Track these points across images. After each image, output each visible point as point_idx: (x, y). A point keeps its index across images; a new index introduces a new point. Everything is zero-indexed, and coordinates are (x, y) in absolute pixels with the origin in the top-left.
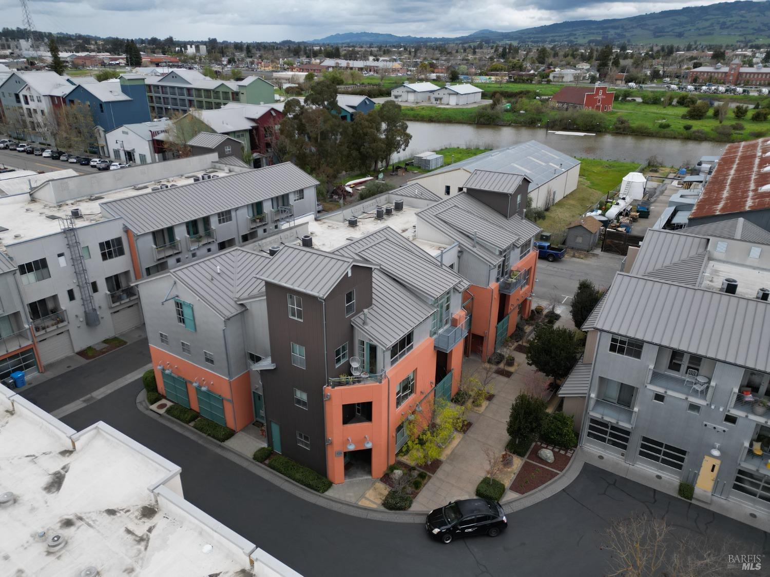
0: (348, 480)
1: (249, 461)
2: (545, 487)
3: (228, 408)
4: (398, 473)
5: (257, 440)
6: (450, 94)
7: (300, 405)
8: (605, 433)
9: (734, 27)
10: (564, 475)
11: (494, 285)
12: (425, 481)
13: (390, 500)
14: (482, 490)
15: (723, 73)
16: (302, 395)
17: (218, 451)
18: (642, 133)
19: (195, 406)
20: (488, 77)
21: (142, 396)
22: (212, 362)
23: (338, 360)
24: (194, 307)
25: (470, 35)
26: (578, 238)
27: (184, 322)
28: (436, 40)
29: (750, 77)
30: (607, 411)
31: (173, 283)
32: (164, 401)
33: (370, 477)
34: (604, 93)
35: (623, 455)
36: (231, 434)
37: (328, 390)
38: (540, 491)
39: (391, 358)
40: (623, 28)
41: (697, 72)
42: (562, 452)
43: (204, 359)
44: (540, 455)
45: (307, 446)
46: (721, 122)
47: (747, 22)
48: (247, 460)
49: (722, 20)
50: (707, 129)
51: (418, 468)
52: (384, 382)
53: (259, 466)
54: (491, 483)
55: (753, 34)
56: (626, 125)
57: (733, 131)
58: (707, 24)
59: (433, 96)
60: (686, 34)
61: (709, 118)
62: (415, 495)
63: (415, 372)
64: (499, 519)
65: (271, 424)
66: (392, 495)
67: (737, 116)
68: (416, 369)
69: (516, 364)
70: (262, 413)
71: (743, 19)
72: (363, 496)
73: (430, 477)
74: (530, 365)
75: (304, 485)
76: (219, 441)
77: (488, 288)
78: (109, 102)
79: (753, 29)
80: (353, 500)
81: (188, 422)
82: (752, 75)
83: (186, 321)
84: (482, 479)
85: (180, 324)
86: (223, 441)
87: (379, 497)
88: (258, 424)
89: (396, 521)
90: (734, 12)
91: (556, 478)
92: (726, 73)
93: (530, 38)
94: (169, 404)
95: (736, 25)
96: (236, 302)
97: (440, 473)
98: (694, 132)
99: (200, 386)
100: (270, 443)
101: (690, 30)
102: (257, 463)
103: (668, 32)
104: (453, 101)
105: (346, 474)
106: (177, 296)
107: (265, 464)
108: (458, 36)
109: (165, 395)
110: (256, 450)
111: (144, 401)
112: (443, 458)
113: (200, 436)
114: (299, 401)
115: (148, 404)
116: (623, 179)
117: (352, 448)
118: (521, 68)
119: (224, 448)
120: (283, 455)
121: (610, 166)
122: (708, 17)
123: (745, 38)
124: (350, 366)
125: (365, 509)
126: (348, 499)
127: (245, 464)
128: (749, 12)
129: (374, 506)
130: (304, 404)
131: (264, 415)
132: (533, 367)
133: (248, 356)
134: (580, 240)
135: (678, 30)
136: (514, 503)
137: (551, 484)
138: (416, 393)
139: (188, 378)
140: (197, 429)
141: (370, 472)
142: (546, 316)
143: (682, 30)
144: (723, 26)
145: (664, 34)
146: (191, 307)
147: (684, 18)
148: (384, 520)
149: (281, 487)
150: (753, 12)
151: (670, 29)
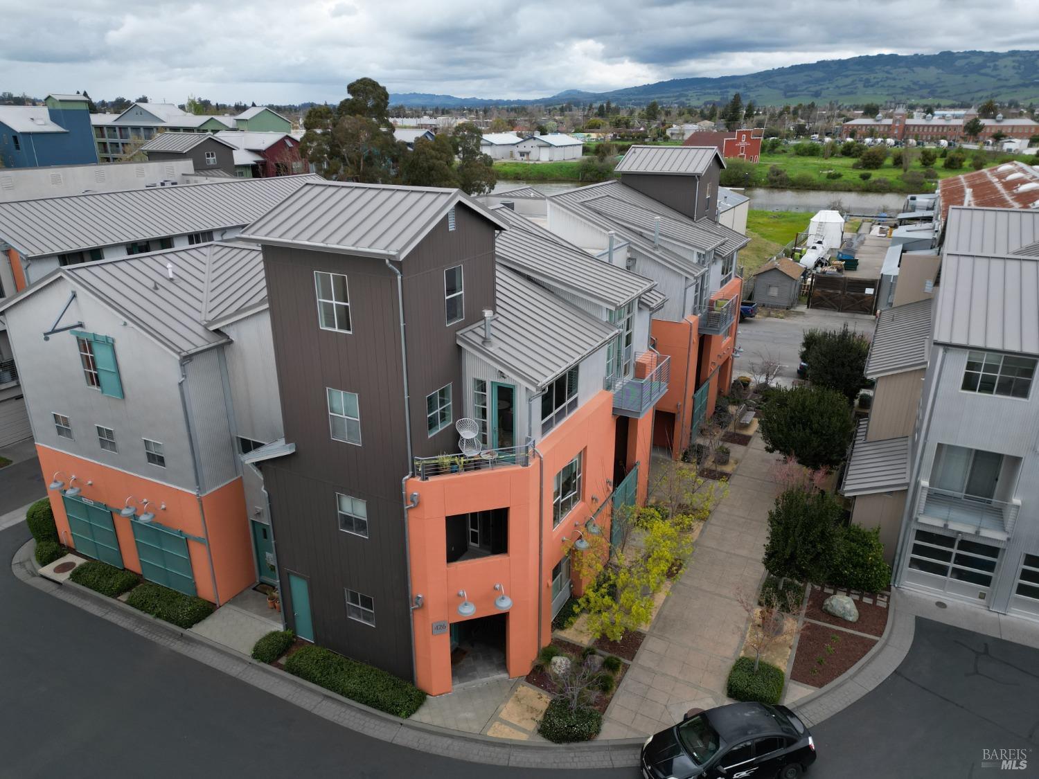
0: (459, 686)
1: (244, 661)
2: (860, 670)
3: (199, 555)
4: (561, 663)
5: (263, 619)
6: (540, 147)
7: (352, 530)
8: (946, 556)
9: (879, 85)
10: (886, 644)
11: (691, 319)
12: (619, 675)
13: (556, 721)
14: (741, 685)
15: (885, 125)
16: (354, 507)
17: (178, 646)
18: (805, 186)
19: (132, 562)
20: (586, 134)
21: (28, 550)
22: (161, 461)
23: (432, 424)
24: (118, 346)
25: (554, 97)
26: (772, 289)
27: (99, 385)
28: (509, 102)
29: (918, 130)
30: (954, 514)
31: (70, 295)
32: (70, 558)
33: (505, 676)
34: (748, 139)
35: (982, 596)
36: (206, 610)
37: (413, 485)
38: (852, 677)
39: (543, 418)
40: (745, 86)
41: (853, 125)
42: (867, 600)
43: (145, 458)
44: (829, 608)
45: (368, 620)
46: (905, 170)
47: (894, 79)
48: (239, 659)
49: (865, 77)
50: (891, 179)
51: (598, 651)
52: (533, 463)
53: (264, 671)
54: (756, 668)
55: (902, 93)
56: (783, 175)
57: (925, 180)
58: (848, 81)
59: (516, 150)
60: (824, 93)
61: (888, 167)
62: (604, 705)
63: (583, 454)
64: (800, 745)
65: (289, 580)
66: (559, 707)
67: (923, 164)
68: (585, 449)
69: (731, 461)
70: (270, 557)
71: (890, 76)
72: (494, 717)
73: (626, 667)
74: (771, 451)
75: (366, 703)
76: (180, 625)
77: (683, 321)
78: (28, 134)
79: (902, 88)
80: (474, 728)
81: (115, 594)
82: (921, 128)
83: (102, 377)
84: (731, 663)
85: (90, 387)
86: (188, 625)
87: (528, 715)
88: (263, 588)
89: (573, 766)
90: (879, 67)
91: (874, 650)
92: (889, 126)
93: (631, 100)
94: (79, 561)
95: (881, 83)
96: (206, 327)
97: (644, 657)
98: (875, 182)
99: (135, 517)
100: (290, 621)
101: (828, 88)
102: (262, 665)
103: (800, 91)
104: (544, 156)
105: (454, 674)
106: (81, 325)
107: (280, 667)
108: (538, 98)
109: (73, 547)
110: (258, 640)
111: (29, 560)
112: (644, 628)
113: (140, 621)
114: (348, 521)
115: (36, 564)
116: (811, 219)
117: (468, 611)
118: (627, 124)
119: (190, 640)
120: (317, 643)
121: (779, 216)
122: (850, 73)
123: (894, 98)
124: (459, 435)
125: (502, 744)
126: (463, 727)
127: (235, 670)
128: (895, 68)
129: (522, 737)
130: (361, 525)
131: (273, 563)
132: (777, 454)
133: (237, 446)
134: (774, 292)
135: (814, 88)
136: (809, 707)
137: (868, 662)
138: (584, 500)
139: (113, 505)
140: (132, 605)
141: (503, 665)
142: (756, 392)
143: (818, 88)
144: (867, 84)
145: (797, 93)
146: (110, 343)
147: (819, 74)
148: (548, 766)
149: (315, 712)
150: (900, 67)
151: (804, 87)
